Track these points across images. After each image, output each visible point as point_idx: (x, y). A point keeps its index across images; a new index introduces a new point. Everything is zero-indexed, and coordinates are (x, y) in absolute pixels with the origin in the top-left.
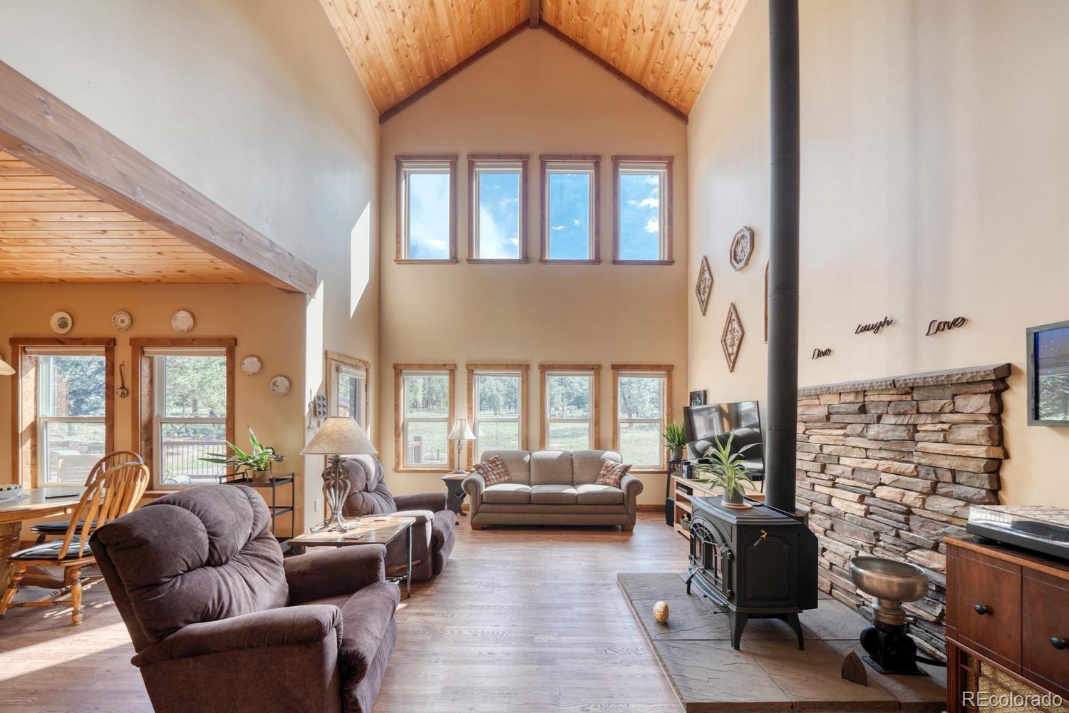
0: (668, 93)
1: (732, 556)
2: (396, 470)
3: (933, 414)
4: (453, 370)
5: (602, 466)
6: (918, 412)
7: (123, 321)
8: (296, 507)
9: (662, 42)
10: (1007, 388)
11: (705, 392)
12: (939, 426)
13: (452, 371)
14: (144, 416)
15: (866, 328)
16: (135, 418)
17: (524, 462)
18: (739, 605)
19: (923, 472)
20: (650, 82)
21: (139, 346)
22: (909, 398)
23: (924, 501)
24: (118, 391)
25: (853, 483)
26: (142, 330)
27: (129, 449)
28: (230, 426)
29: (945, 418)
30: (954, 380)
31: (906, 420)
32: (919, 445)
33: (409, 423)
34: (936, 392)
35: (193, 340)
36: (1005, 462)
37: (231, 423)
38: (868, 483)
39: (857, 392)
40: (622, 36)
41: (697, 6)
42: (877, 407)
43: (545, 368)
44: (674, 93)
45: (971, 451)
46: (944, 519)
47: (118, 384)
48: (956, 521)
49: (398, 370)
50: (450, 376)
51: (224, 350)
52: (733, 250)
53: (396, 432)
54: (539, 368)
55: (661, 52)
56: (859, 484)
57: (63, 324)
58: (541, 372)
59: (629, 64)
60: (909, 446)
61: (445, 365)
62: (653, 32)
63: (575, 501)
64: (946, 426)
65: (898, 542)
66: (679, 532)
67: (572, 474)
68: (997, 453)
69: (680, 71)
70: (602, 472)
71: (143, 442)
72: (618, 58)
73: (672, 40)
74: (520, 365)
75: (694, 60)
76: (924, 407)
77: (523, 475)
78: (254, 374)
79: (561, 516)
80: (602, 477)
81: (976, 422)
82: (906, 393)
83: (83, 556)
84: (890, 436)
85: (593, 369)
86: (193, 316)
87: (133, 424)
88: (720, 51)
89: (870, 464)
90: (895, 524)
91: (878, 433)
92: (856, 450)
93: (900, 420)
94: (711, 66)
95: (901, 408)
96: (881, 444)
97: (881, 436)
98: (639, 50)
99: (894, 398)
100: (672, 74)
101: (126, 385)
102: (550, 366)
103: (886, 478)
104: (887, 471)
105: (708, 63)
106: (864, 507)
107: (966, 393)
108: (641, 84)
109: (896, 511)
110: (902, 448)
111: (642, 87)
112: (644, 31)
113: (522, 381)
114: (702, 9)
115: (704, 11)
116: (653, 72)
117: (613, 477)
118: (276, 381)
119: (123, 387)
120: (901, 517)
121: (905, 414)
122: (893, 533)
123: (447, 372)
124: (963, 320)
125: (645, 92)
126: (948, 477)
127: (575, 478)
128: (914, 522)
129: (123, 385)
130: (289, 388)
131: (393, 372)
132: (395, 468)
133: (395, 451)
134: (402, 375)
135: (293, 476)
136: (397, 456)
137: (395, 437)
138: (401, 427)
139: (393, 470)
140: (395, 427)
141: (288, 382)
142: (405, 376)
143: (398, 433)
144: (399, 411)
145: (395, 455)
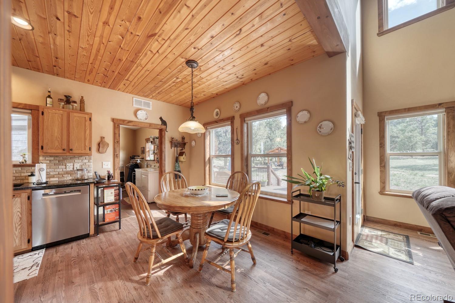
7: (237, 107)
8: (342, 221)
13: (450, 108)
14: (245, 154)
16: (242, 154)
21: (243, 117)
24: (236, 141)
26: (244, 110)
27: (240, 170)
28: (289, 159)
33: (390, 157)
35: (268, 108)
37: (289, 156)
47: (235, 138)
49: (382, 116)
51: (285, 110)
57: (217, 114)
71: (245, 167)
78: (305, 122)
83: (235, 242)
86: (268, 95)
87: (241, 157)
101: (238, 139)
118: (321, 125)
119: (237, 140)
129: (237, 139)
130: (333, 128)
131: (377, 119)
132: (381, 192)
133: (380, 178)
134: (387, 120)
135: (340, 197)
136: (382, 182)
137: (380, 168)
138: (385, 160)
139: (379, 192)
140: (380, 160)
141: (332, 124)
142: (387, 121)
143: (383, 165)
144: (384, 148)
145: (380, 181)
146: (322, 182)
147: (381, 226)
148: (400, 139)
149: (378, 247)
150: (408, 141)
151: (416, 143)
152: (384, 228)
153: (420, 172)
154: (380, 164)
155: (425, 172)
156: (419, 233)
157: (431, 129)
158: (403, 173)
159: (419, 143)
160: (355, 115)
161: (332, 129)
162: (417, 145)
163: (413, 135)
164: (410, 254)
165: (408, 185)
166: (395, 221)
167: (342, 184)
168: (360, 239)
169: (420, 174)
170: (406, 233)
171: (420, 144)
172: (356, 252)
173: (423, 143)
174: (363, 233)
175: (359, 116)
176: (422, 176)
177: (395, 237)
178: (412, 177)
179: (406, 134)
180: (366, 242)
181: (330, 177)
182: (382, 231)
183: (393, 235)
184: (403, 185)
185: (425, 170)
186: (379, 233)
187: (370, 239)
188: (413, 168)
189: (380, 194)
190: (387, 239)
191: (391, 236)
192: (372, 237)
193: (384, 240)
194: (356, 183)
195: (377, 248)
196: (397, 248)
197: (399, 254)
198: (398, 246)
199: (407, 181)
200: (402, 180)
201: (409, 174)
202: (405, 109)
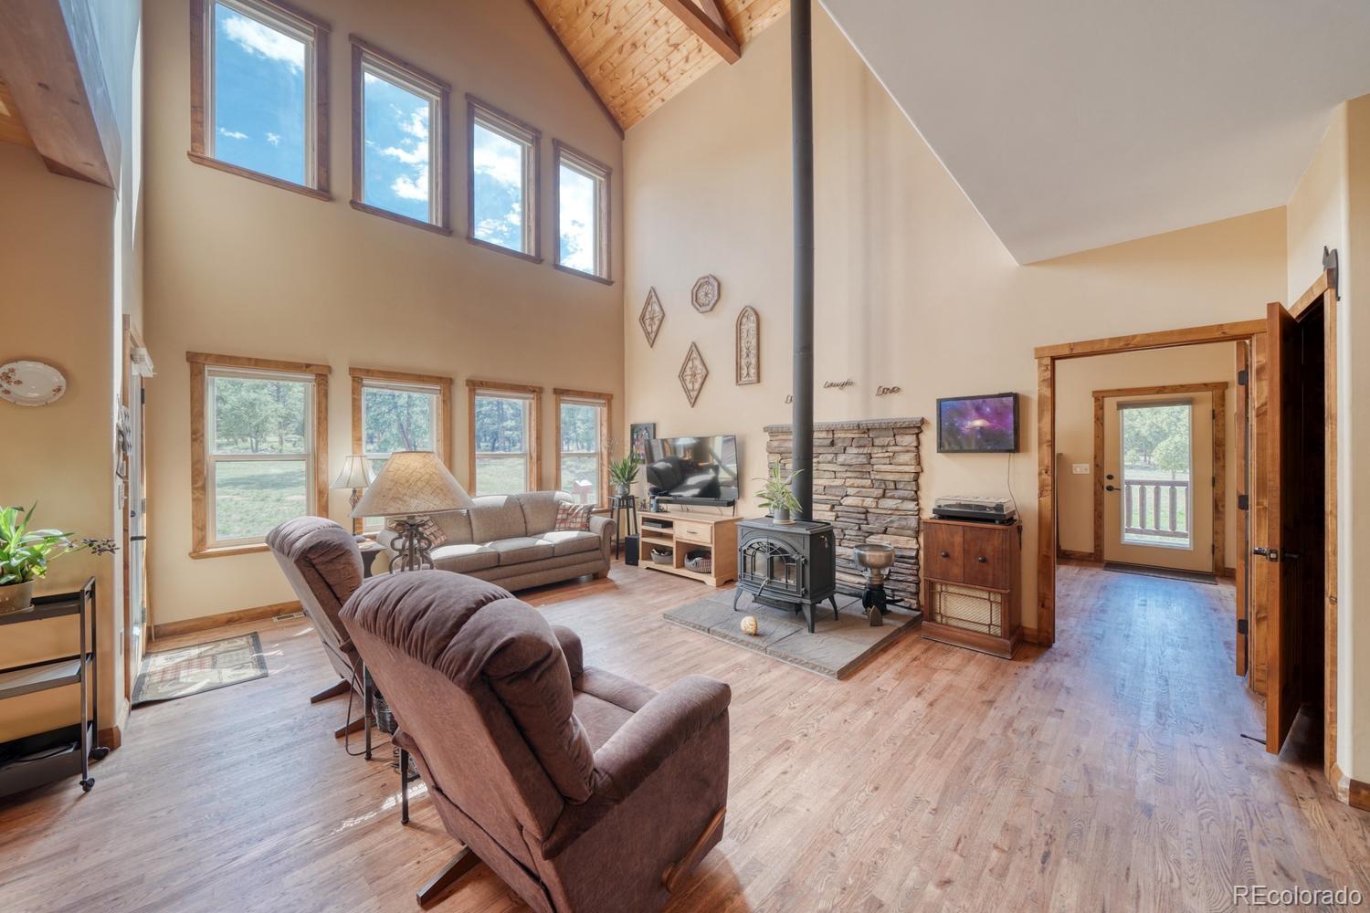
0: (611, 99)
1: (806, 561)
2: (198, 553)
3: (883, 446)
4: (326, 376)
5: (558, 510)
6: (873, 445)
8: (98, 650)
9: (622, 46)
10: (922, 431)
11: (654, 425)
12: (887, 454)
13: (322, 376)
15: (832, 385)
17: (461, 514)
18: (811, 599)
19: (877, 484)
20: (594, 75)
22: (866, 436)
23: (877, 503)
25: (825, 497)
29: (890, 449)
30: (898, 425)
31: (865, 450)
32: (875, 467)
33: (218, 465)
34: (884, 433)
36: (921, 474)
38: (837, 496)
39: (828, 431)
40: (578, 10)
41: (668, 40)
42: (844, 442)
43: (474, 385)
44: (618, 101)
45: (907, 468)
46: (890, 512)
48: (897, 513)
49: (197, 363)
50: (319, 385)
52: (694, 292)
53: (194, 481)
54: (467, 385)
55: (616, 55)
56: (830, 498)
58: (470, 390)
59: (575, 42)
60: (868, 468)
61: (308, 366)
62: (616, 31)
63: (552, 553)
64: (891, 454)
65: (860, 533)
66: (648, 568)
67: (525, 522)
68: (918, 469)
69: (632, 85)
70: (559, 517)
72: (565, 27)
73: (633, 52)
74: (441, 378)
75: (649, 84)
76: (877, 442)
77: (464, 533)
79: (537, 575)
80: (561, 522)
81: (908, 451)
82: (864, 433)
84: (854, 461)
85: (534, 391)
88: (678, 91)
89: (838, 482)
90: (857, 521)
91: (845, 460)
92: (827, 473)
93: (861, 450)
94: (663, 100)
95: (862, 443)
96: (846, 468)
97: (847, 462)
98: (593, 36)
99: (857, 436)
100: (622, 83)
102: (481, 383)
103: (850, 491)
104: (852, 486)
105: (660, 96)
106: (834, 514)
107: (902, 434)
108: (583, 71)
109: (858, 513)
110: (864, 470)
111: (584, 76)
112: (606, 23)
113: (444, 401)
114: (672, 46)
115: (673, 48)
116: (601, 68)
117: (579, 520)
118: (11, 370)
120: (863, 516)
121: (864, 446)
122: (857, 528)
123: (313, 377)
124: (899, 389)
125: (586, 83)
126: (892, 486)
127: (529, 527)
128: (870, 517)
130: (64, 388)
131: (186, 367)
132: (194, 552)
133: (193, 517)
134: (209, 375)
135: (93, 586)
136: (198, 528)
137: (193, 493)
138: (205, 472)
139: (190, 554)
140: (193, 472)
141: (62, 378)
142: (210, 377)
143: (200, 484)
144: (202, 442)
145: (193, 525)
146: (31, 550)
147: (194, 637)
148: (228, 406)
149: (197, 679)
150: (246, 413)
151: (266, 418)
152: (203, 637)
153: (276, 492)
154: (193, 484)
155: (284, 490)
156: (275, 619)
157: (296, 390)
158: (236, 498)
159: (273, 420)
160: (131, 357)
161: (59, 390)
162: (268, 425)
163: (259, 400)
164: (261, 663)
165: (251, 528)
166: (227, 614)
167: (109, 546)
168: (144, 688)
169: (274, 498)
170: (251, 628)
171: (273, 423)
172: (140, 718)
173: (280, 420)
174: (151, 669)
175: (142, 359)
176: (279, 500)
177: (230, 645)
178: (258, 505)
179: (243, 393)
180: (162, 686)
181: (61, 533)
182: (199, 645)
183: (226, 642)
184: (238, 529)
185: (284, 486)
186: (195, 652)
187: (172, 675)
188: (263, 483)
189: (193, 558)
190: (213, 656)
191: (224, 646)
192: (177, 668)
193: (208, 661)
194: (133, 539)
195: (195, 683)
196: (237, 663)
197: (242, 671)
198: (238, 660)
199: (246, 517)
200: (234, 516)
201: (251, 498)
202: (249, 359)
